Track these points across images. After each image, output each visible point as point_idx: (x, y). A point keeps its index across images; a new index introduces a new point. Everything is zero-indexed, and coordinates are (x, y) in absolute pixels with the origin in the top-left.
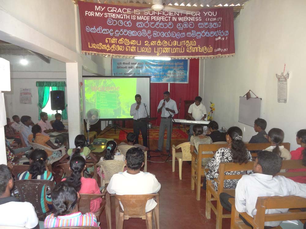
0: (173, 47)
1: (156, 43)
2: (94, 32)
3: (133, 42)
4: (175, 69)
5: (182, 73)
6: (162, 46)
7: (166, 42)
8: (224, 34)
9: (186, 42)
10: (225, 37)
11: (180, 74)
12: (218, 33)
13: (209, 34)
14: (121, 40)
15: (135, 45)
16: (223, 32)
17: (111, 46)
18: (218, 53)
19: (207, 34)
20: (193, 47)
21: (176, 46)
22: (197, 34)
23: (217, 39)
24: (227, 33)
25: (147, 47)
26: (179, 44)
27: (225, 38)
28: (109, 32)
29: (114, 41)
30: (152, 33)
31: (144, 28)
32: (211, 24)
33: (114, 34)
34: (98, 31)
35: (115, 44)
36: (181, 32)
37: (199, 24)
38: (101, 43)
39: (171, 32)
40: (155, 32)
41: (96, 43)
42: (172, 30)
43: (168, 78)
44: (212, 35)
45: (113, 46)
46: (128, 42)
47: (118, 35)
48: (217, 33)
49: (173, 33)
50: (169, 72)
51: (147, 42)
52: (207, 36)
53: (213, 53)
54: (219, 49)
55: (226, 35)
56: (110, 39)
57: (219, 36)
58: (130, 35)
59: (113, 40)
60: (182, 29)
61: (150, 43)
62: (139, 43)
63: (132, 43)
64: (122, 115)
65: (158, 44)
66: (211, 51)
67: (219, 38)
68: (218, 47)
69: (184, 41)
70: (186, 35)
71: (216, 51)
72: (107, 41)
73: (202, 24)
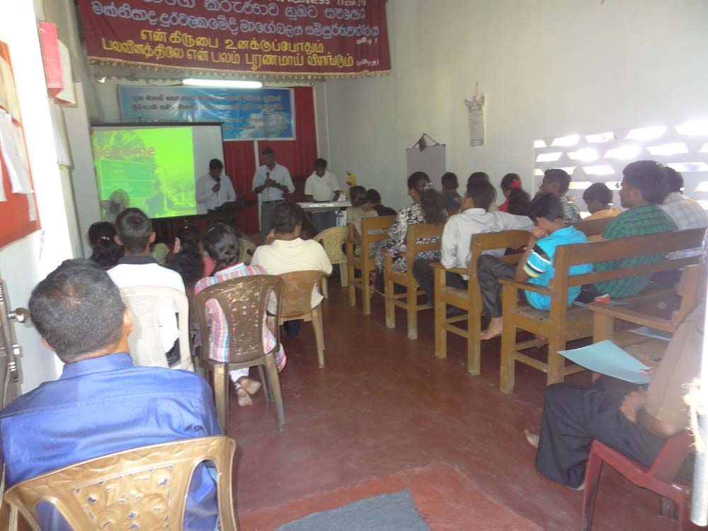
0: (281, 53)
1: (249, 43)
2: (113, 15)
3: (201, 41)
4: (264, 110)
5: (280, 117)
6: (260, 52)
7: (267, 43)
8: (370, 32)
9: (304, 45)
10: (373, 38)
11: (277, 120)
12: (362, 31)
13: (344, 31)
14: (174, 35)
15: (206, 48)
16: (368, 28)
17: (153, 48)
18: (363, 68)
19: (342, 32)
20: (319, 55)
21: (288, 53)
22: (324, 30)
23: (359, 42)
24: (376, 31)
25: (230, 51)
26: (292, 48)
27: (373, 41)
28: (148, 17)
29: (159, 36)
30: (238, 24)
31: (221, 12)
32: (347, 11)
33: (159, 22)
34: (122, 14)
35: (162, 42)
36: (294, 23)
37: (326, 11)
38: (131, 41)
39: (275, 23)
40: (243, 22)
41: (118, 41)
42: (277, 20)
43: (252, 131)
44: (350, 33)
45: (159, 48)
46: (191, 39)
47: (167, 24)
48: (359, 30)
49: (279, 26)
50: (253, 116)
51: (230, 43)
52: (342, 35)
53: (355, 69)
54: (365, 61)
55: (376, 34)
56: (150, 32)
57: (362, 36)
58: (193, 25)
59: (157, 34)
60: (296, 19)
61: (235, 45)
62: (213, 43)
63: (199, 43)
64: (166, 209)
65: (253, 46)
66: (351, 63)
67: (364, 40)
68: (362, 58)
69: (302, 44)
70: (304, 30)
71: (359, 64)
72: (144, 37)
73: (331, 10)
